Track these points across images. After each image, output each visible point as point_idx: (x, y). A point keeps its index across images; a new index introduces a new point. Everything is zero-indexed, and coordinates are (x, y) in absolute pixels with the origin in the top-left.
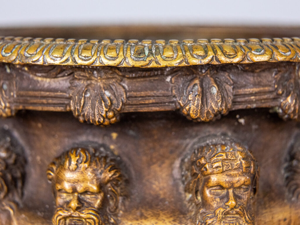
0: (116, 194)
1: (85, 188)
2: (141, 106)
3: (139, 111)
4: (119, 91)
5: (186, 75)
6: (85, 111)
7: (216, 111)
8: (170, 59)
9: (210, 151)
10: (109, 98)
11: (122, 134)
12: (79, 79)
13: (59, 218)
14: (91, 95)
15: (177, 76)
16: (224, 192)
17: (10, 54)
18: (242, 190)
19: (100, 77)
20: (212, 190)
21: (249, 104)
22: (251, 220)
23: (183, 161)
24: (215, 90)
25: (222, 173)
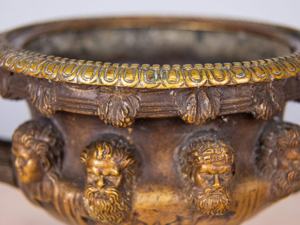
0: (131, 175)
1: (108, 172)
2: (151, 113)
3: (149, 117)
4: (134, 102)
6: (109, 117)
7: (207, 118)
8: (174, 82)
9: (202, 147)
10: (127, 107)
11: (136, 130)
12: (104, 92)
13: (89, 193)
14: (113, 105)
15: (178, 91)
16: (211, 176)
17: (51, 73)
18: (225, 175)
19: (120, 91)
20: (203, 175)
21: (231, 111)
22: (230, 196)
23: (181, 149)
24: (207, 102)
25: (210, 163)
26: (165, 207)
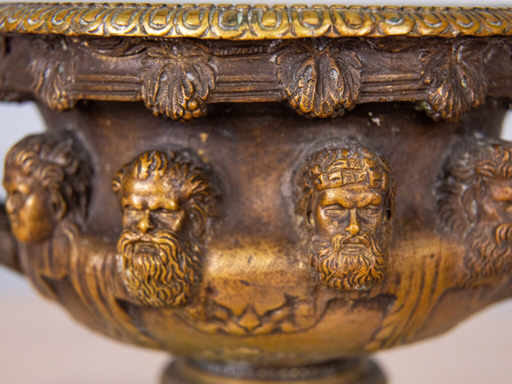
0: (201, 214)
1: (158, 202)
2: (235, 94)
3: (231, 101)
4: (205, 73)
5: (297, 53)
6: (160, 100)
7: (336, 103)
8: (271, 29)
9: (327, 157)
10: (192, 83)
11: (213, 135)
12: (154, 58)
13: (125, 242)
14: (168, 79)
15: (284, 54)
16: (344, 214)
17: (62, 22)
18: (370, 212)
19: (181, 54)
20: (328, 210)
21: (383, 96)
22: (380, 252)
23: (294, 172)
24: (335, 75)
25: (341, 186)
26: (262, 277)
